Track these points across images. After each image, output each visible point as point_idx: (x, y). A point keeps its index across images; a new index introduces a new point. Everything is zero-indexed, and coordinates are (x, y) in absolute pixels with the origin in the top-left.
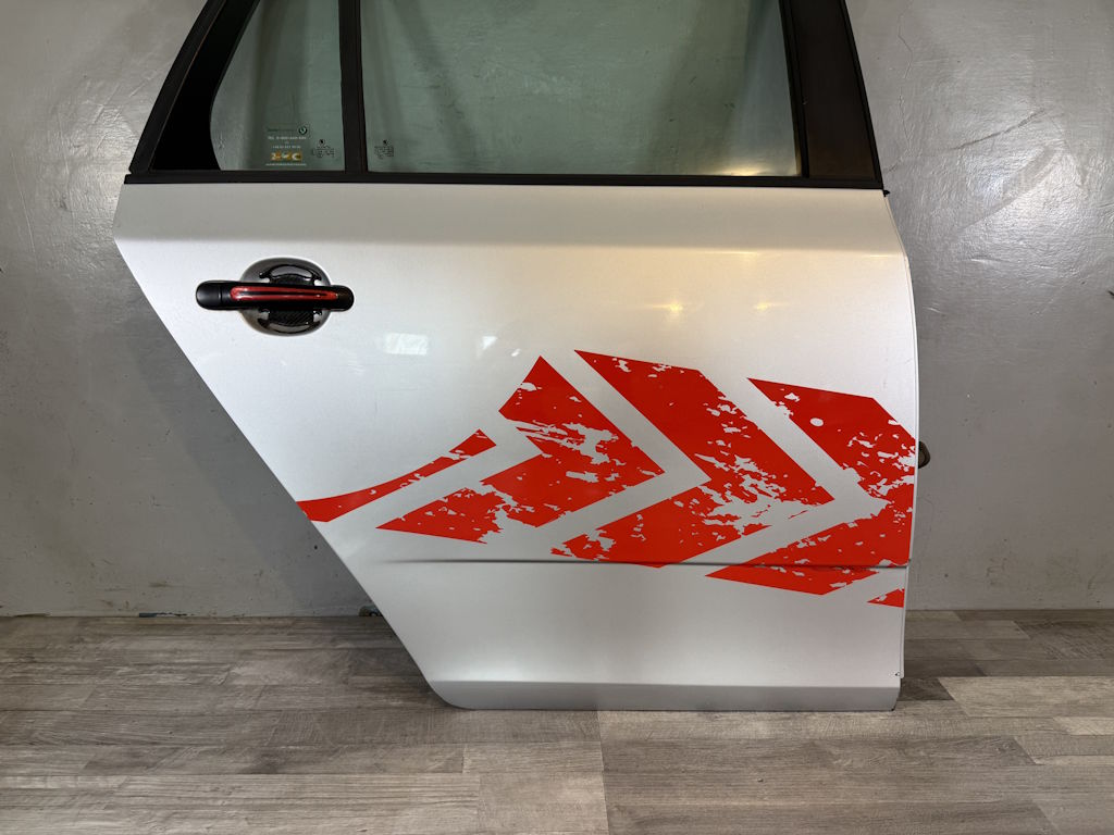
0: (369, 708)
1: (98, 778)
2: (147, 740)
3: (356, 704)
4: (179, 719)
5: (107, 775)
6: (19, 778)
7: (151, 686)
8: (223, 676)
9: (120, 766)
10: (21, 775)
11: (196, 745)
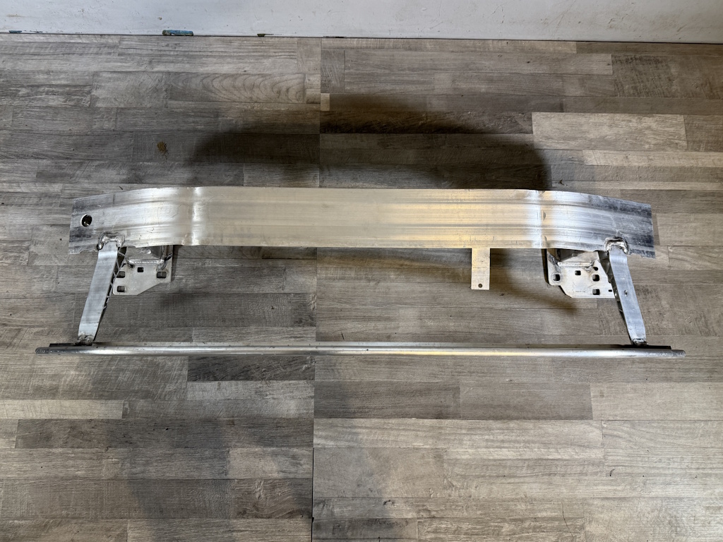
0: (184, 131)
1: (47, 185)
2: (61, 155)
3: (176, 127)
4: (74, 138)
5: (50, 182)
6: (5, 184)
7: (47, 107)
8: (88, 98)
9: (55, 176)
10: (4, 182)
11: (92, 160)
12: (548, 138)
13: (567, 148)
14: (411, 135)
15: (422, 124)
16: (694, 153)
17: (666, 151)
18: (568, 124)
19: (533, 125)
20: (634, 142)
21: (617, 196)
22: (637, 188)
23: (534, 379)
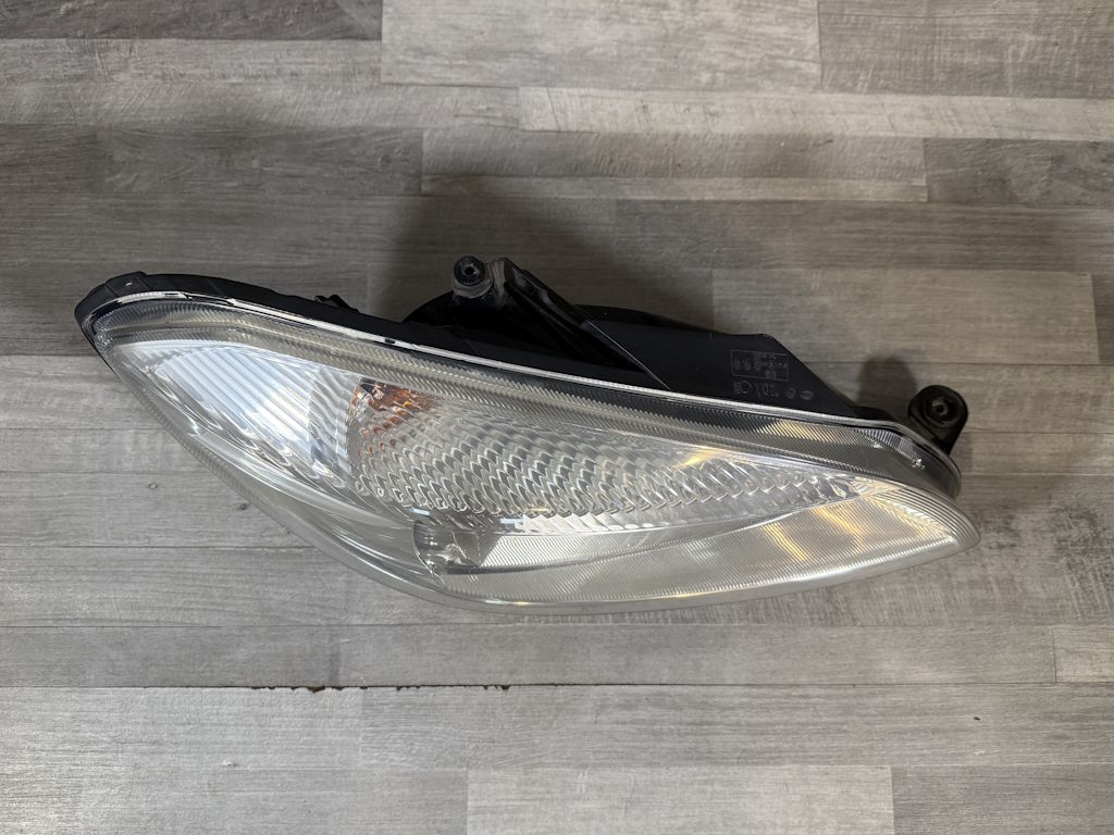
12: (422, 52)
13: (475, 80)
14: (32, 41)
15: (69, 12)
16: (839, 96)
17: (758, 90)
18: (483, 14)
19: (385, 17)
20: (671, 64)
21: (606, 219)
22: (664, 198)
23: (304, 758)
